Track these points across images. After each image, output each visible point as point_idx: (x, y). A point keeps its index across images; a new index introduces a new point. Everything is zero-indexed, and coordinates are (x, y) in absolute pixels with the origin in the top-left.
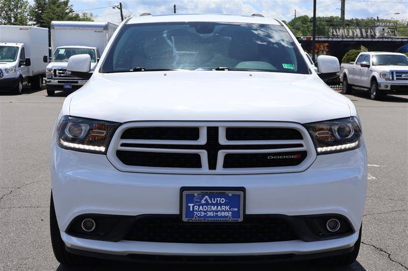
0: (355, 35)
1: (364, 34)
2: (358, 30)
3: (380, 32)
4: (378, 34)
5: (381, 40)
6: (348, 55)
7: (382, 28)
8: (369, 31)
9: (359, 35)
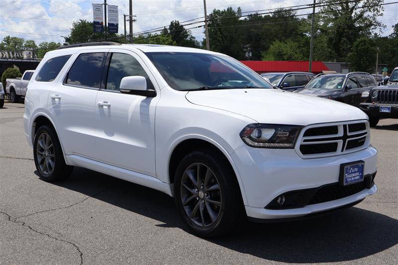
0: (4, 56)
1: (12, 56)
2: (6, 53)
3: (27, 55)
4: (25, 57)
5: (28, 61)
6: (7, 72)
7: (28, 52)
8: (15, 54)
9: (7, 56)
